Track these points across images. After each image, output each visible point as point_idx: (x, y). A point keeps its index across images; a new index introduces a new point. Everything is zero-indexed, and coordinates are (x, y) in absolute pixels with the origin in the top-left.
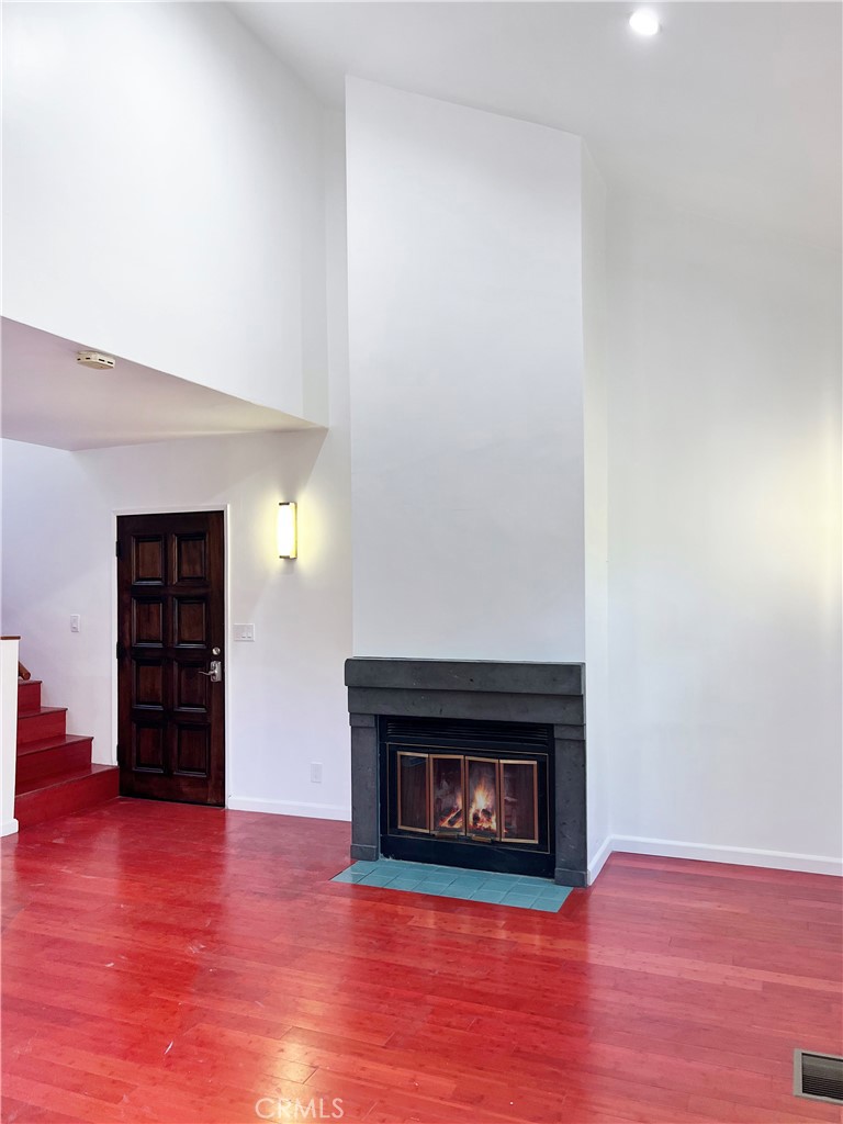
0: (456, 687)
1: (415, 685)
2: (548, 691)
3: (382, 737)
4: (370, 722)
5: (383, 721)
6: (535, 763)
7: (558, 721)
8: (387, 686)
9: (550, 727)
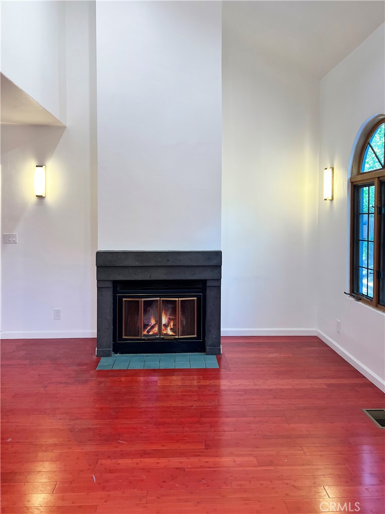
0: (159, 264)
1: (137, 264)
2: (205, 264)
3: (115, 292)
4: (110, 285)
5: (116, 283)
6: (196, 298)
7: (210, 278)
8: (121, 265)
9: (204, 282)
